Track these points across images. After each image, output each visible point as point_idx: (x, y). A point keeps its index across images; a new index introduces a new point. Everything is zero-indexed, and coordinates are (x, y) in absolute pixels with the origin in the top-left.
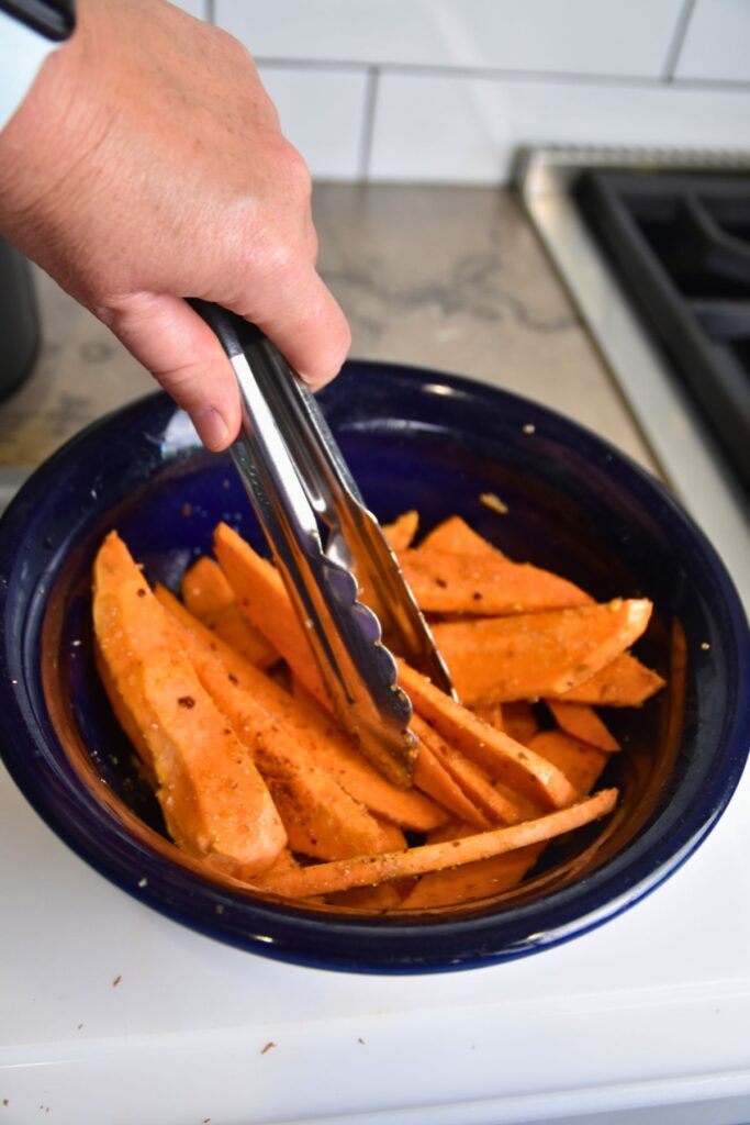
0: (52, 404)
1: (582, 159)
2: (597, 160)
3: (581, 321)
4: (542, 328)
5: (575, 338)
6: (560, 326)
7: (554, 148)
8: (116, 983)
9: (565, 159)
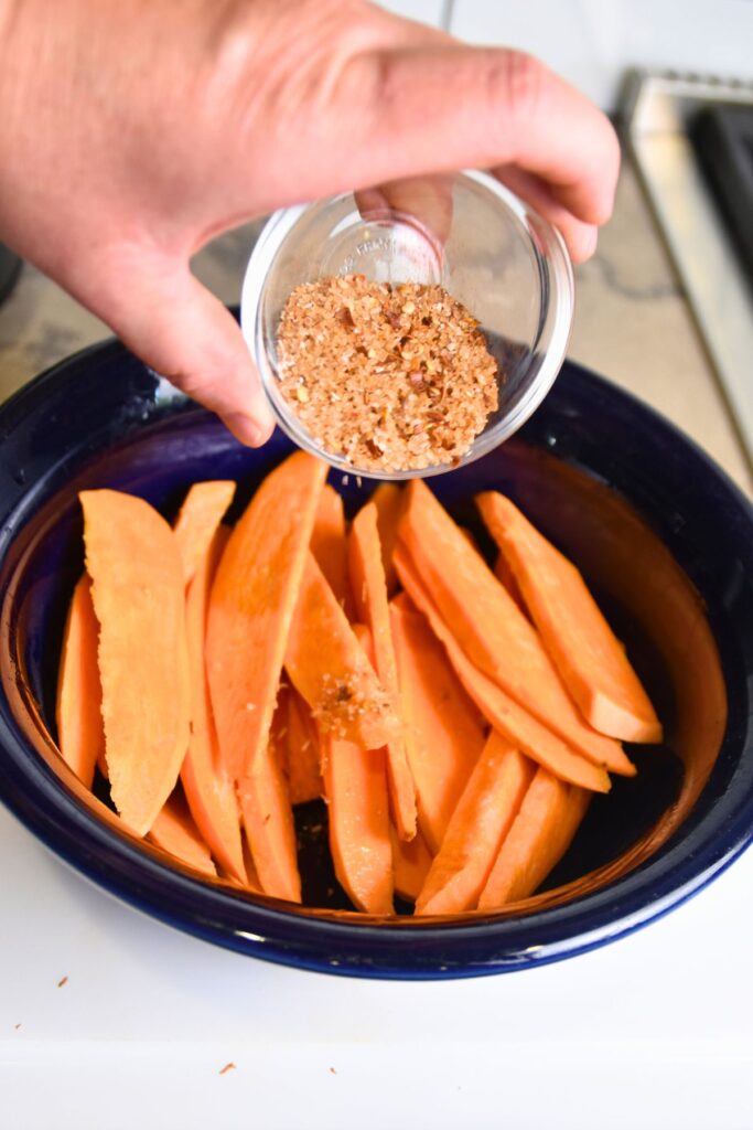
0: (34, 334)
1: (704, 92)
2: (723, 93)
3: (682, 291)
4: (632, 294)
5: (672, 310)
6: (656, 293)
7: (672, 76)
8: (61, 984)
9: (683, 88)
